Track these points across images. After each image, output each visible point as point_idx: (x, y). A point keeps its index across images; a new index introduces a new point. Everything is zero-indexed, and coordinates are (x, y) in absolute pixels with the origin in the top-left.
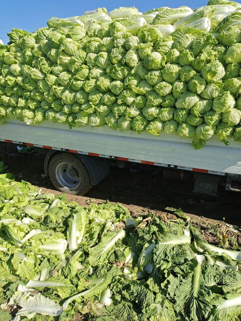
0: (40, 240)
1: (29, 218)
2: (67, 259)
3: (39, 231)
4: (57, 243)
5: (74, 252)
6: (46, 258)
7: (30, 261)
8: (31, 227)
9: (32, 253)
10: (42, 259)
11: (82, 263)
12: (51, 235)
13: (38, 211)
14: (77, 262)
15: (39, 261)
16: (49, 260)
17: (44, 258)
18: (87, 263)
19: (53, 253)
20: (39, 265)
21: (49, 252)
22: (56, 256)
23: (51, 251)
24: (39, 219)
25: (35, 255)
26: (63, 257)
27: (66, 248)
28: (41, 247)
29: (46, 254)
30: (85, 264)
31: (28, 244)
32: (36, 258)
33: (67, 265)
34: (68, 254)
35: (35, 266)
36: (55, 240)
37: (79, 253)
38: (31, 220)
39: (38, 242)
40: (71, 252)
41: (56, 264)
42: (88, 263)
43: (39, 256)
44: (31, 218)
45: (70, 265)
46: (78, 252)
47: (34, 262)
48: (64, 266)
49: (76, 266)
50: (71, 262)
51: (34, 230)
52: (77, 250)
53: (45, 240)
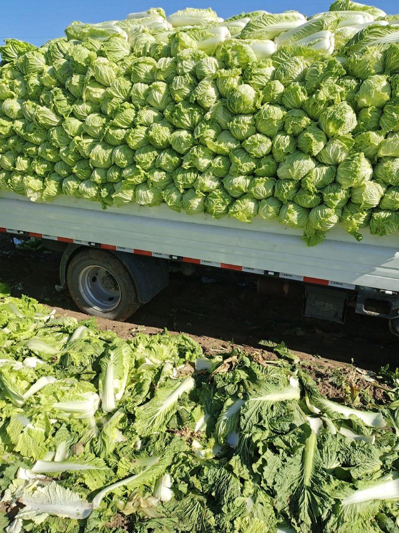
0: (54, 394)
1: (35, 357)
2: (100, 426)
3: (52, 380)
4: (83, 399)
5: (110, 414)
6: (64, 425)
7: (38, 429)
8: (40, 372)
9: (42, 416)
10: (58, 426)
11: (123, 431)
12: (72, 386)
13: (51, 347)
14: (116, 431)
15: (52, 429)
16: (69, 428)
17: (61, 424)
18: (132, 432)
19: (76, 416)
20: (54, 435)
21: (69, 414)
22: (80, 421)
23: (72, 412)
24: (52, 359)
25: (47, 418)
26: (93, 422)
27: (97, 408)
28: (56, 405)
29: (65, 416)
30: (128, 434)
31: (34, 401)
32: (48, 425)
33: (99, 434)
34: (100, 417)
35: (47, 437)
36: (79, 394)
37: (120, 415)
38: (38, 360)
39: (51, 397)
40: (105, 413)
41: (81, 433)
42: (134, 432)
43: (53, 421)
44: (39, 358)
45: (105, 435)
46: (118, 413)
47: (44, 431)
48: (95, 436)
49: (114, 436)
50: (106, 430)
51: (44, 378)
52: (115, 411)
53: (63, 393)
